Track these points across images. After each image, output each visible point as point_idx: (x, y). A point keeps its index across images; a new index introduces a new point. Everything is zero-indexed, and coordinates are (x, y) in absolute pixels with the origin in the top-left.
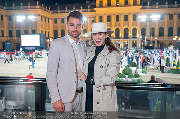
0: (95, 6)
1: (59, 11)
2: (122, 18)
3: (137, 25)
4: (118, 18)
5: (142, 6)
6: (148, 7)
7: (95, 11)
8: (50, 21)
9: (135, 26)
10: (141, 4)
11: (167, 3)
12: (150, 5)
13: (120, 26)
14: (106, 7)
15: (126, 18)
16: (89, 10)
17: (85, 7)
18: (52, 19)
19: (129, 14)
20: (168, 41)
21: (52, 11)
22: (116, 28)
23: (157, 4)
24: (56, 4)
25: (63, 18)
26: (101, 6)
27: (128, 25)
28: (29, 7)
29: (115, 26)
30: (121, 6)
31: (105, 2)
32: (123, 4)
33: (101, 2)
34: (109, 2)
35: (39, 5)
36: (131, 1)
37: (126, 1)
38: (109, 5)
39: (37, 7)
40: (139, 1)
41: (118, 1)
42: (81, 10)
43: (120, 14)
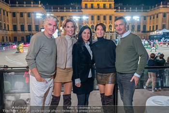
0: (82, 8)
1: (52, 11)
2: (102, 18)
4: (99, 18)
5: (115, 10)
6: (119, 11)
7: (82, 12)
9: (110, 24)
11: (131, 8)
12: (120, 9)
14: (90, 9)
15: (105, 18)
16: (77, 11)
17: (74, 8)
19: (106, 15)
21: (47, 11)
24: (47, 4)
26: (86, 7)
27: (106, 23)
28: (32, 5)
31: (89, 6)
32: (102, 7)
33: (86, 5)
34: (92, 5)
35: (41, 4)
36: (108, 6)
37: (104, 5)
38: (92, 7)
39: (40, 6)
40: (113, 6)
41: (98, 5)
42: (71, 10)
43: (101, 15)
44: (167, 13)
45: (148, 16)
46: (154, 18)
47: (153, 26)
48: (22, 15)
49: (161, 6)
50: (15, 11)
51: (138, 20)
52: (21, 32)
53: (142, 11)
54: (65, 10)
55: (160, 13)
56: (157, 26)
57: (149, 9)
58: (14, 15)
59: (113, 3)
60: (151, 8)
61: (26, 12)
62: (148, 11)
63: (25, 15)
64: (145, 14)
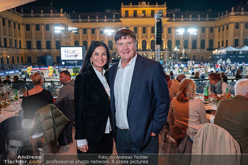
0: (121, 17)
1: (80, 20)
2: (149, 30)
4: (144, 30)
5: (168, 19)
6: (174, 20)
7: (121, 22)
10: (167, 17)
11: (191, 16)
12: (175, 18)
13: (147, 38)
14: (132, 17)
16: (114, 20)
17: (110, 17)
20: (191, 53)
21: (72, 20)
24: (74, 12)
26: (127, 16)
28: (52, 15)
29: (142, 38)
30: (147, 17)
31: (131, 13)
32: (150, 15)
33: (127, 12)
34: (135, 12)
35: (63, 13)
37: (153, 12)
38: (135, 15)
39: (62, 15)
40: (165, 13)
42: (105, 20)
43: (147, 26)
44: (241, 22)
45: (215, 27)
46: (223, 30)
47: (223, 42)
48: (38, 27)
49: (232, 13)
50: (29, 23)
51: (195, 34)
52: (36, 51)
54: (97, 20)
55: (231, 23)
56: (227, 41)
57: (217, 17)
58: (28, 27)
59: (164, 9)
60: (221, 15)
61: (43, 24)
63: (43, 28)
64: (212, 24)
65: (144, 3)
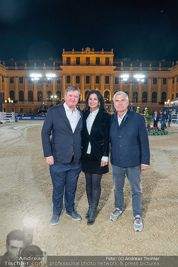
0: (62, 64)
1: (16, 68)
2: (93, 79)
3: (109, 89)
5: (115, 67)
6: (122, 68)
7: (61, 70)
8: (5, 79)
9: (107, 90)
10: (114, 65)
11: (141, 65)
12: (123, 66)
14: (74, 65)
15: (98, 80)
16: (54, 68)
18: (7, 77)
19: (101, 75)
21: (7, 68)
22: (86, 90)
23: (131, 65)
24: (12, 60)
25: (21, 76)
26: (68, 63)
27: (100, 89)
29: (85, 88)
30: (92, 65)
31: (73, 60)
32: (94, 62)
33: (69, 59)
34: (78, 59)
36: (103, 60)
37: (98, 60)
38: (78, 63)
40: (111, 60)
41: (88, 59)
42: (45, 68)
43: (91, 75)
45: (169, 78)
53: (160, 69)
57: (171, 67)
59: (111, 56)
60: (175, 64)
62: (169, 69)
64: (165, 74)
65: (88, 49)
